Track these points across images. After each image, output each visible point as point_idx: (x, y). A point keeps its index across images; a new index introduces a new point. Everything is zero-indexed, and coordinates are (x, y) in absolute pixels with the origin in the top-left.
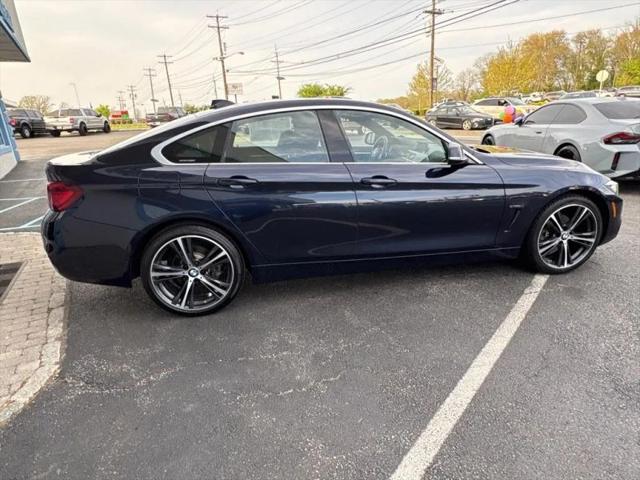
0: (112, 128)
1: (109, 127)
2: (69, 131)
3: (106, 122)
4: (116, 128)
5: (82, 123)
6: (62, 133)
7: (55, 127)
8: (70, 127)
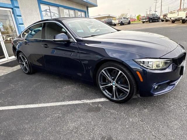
0: (131, 23)
1: (130, 22)
2: (118, 24)
3: (130, 21)
4: (132, 23)
5: (122, 22)
6: (117, 25)
7: (114, 23)
8: (118, 23)
